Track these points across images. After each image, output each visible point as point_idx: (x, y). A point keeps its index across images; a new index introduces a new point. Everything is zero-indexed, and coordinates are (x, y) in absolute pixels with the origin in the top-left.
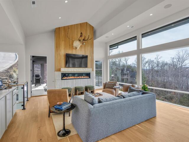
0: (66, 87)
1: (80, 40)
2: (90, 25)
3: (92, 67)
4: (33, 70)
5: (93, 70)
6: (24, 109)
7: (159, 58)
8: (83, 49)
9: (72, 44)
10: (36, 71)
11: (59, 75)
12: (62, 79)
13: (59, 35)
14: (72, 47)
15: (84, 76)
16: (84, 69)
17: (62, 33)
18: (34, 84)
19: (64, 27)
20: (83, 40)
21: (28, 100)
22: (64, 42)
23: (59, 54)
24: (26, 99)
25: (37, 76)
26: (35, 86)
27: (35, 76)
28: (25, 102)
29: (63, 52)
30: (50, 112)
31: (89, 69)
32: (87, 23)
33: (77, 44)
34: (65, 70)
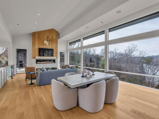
0: (39, 68)
1: (47, 40)
2: (55, 31)
3: (57, 56)
4: (17, 58)
5: (57, 58)
6: (12, 78)
7: (116, 50)
8: (51, 45)
9: (43, 42)
10: (20, 59)
11: (34, 61)
12: (36, 63)
13: (35, 37)
14: (43, 44)
15: (51, 62)
16: (51, 57)
17: (37, 35)
18: (18, 68)
19: (38, 32)
20: (50, 41)
21: (14, 75)
22: (38, 41)
23: (35, 48)
24: (13, 75)
25: (21, 62)
26: (19, 69)
27: (19, 62)
28: (13, 76)
29: (37, 47)
30: (26, 78)
31: (54, 57)
32: (53, 29)
33: (46, 42)
34: (38, 58)
